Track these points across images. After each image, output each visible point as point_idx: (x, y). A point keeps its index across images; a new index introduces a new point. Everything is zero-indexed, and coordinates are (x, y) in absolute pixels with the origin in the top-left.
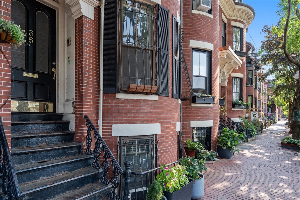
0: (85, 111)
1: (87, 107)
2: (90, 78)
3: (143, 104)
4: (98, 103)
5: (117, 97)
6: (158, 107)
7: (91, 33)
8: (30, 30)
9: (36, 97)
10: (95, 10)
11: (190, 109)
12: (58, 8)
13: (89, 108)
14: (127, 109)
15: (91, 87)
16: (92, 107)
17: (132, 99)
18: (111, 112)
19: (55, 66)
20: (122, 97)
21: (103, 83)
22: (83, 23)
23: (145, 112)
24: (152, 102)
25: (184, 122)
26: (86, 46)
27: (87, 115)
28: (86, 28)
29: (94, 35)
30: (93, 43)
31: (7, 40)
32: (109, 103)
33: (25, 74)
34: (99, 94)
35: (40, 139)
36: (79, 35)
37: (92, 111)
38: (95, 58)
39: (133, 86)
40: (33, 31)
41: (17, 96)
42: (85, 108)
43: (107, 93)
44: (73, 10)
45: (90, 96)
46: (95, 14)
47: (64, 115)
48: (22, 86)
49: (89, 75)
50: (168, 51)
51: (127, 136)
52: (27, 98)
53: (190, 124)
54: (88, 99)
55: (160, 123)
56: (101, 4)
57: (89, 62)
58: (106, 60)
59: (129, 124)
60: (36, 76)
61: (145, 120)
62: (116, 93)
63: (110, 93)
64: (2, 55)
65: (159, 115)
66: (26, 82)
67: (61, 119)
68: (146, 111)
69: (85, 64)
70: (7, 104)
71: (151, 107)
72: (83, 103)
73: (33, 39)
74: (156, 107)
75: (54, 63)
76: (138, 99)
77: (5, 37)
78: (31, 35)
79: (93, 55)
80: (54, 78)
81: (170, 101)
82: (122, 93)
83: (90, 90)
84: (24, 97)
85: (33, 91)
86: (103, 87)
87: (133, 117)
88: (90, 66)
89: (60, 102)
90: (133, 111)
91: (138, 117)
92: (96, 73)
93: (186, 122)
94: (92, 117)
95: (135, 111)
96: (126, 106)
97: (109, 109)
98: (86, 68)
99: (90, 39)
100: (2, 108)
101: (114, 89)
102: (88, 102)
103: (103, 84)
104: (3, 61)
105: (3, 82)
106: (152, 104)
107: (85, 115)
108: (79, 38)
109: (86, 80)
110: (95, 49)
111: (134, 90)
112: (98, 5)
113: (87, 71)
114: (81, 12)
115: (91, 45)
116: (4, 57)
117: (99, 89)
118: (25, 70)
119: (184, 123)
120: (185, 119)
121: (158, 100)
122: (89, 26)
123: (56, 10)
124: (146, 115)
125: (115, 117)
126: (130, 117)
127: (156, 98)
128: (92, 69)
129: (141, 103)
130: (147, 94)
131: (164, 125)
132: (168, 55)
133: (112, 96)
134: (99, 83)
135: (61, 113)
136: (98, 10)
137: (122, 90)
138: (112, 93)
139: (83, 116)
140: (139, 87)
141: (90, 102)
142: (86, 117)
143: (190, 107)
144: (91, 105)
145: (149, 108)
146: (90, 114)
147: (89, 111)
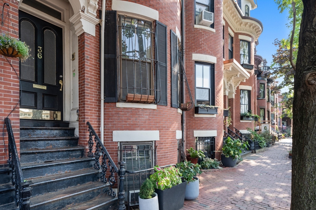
0: (88, 118)
1: (89, 115)
2: (92, 89)
3: (142, 113)
4: (99, 111)
5: (117, 106)
6: (156, 115)
7: (93, 48)
8: (39, 47)
9: (45, 106)
10: (96, 28)
11: (194, 119)
12: (64, 27)
13: (92, 116)
14: (126, 117)
15: (93, 97)
16: (94, 115)
17: (131, 108)
18: (111, 119)
19: (62, 79)
20: (122, 106)
21: (104, 93)
22: (84, 40)
23: (144, 119)
24: (150, 111)
25: (187, 131)
26: (87, 60)
27: (89, 121)
28: (88, 43)
29: (96, 50)
30: (94, 57)
31: (14, 55)
32: (110, 111)
33: (35, 86)
34: (100, 103)
35: (47, 142)
36: (81, 50)
37: (94, 119)
38: (96, 71)
39: (130, 95)
40: (41, 48)
41: (27, 105)
42: (87, 115)
43: (108, 103)
44: (76, 27)
45: (92, 105)
46: (96, 31)
47: (70, 122)
48: (32, 96)
49: (91, 85)
50: (166, 63)
51: (127, 142)
52: (36, 107)
53: (193, 133)
54: (90, 107)
55: (158, 130)
56: (101, 22)
57: (90, 74)
58: (107, 72)
59: (129, 130)
60: (45, 88)
61: (144, 127)
62: (116, 102)
63: (111, 102)
64: (12, 68)
65: (157, 122)
66: (36, 93)
67: (68, 126)
69: (87, 76)
70: (16, 110)
71: (150, 114)
72: (85, 111)
73: (41, 54)
75: (61, 76)
76: (137, 108)
77: (12, 52)
78: (40, 51)
79: (94, 67)
80: (61, 90)
81: (169, 110)
82: (122, 102)
83: (92, 99)
84: (34, 106)
85: (42, 100)
86: (104, 97)
87: (133, 124)
88: (92, 78)
89: (66, 111)
90: (132, 119)
91: (137, 124)
92: (97, 84)
93: (189, 131)
94: (93, 124)
95: (134, 119)
96: (125, 114)
97: (110, 117)
98: (88, 79)
99: (91, 53)
100: (12, 113)
101: (114, 98)
102: (90, 110)
103: (104, 95)
104: (12, 73)
105: (12, 91)
106: (150, 113)
107: (87, 121)
108: (81, 53)
109: (88, 90)
110: (96, 63)
111: (132, 99)
112: (99, 23)
113: (89, 83)
114: (83, 30)
115: (92, 59)
116: (13, 70)
117: (100, 98)
118: (35, 82)
119: (187, 133)
120: (188, 128)
121: (156, 109)
122: (90, 41)
123: (63, 28)
124: (145, 122)
125: (115, 124)
126: (129, 124)
127: (154, 107)
128: (94, 81)
129: (140, 112)
130: (144, 103)
131: (163, 132)
132: (166, 67)
133: (112, 105)
134: (100, 93)
135: (67, 121)
136: (99, 26)
137: (122, 99)
138: (112, 102)
139: (86, 123)
140: (137, 97)
141: (92, 110)
142: (88, 123)
143: (193, 118)
144: (93, 113)
145: (147, 116)
146: (92, 121)
147: (91, 118)
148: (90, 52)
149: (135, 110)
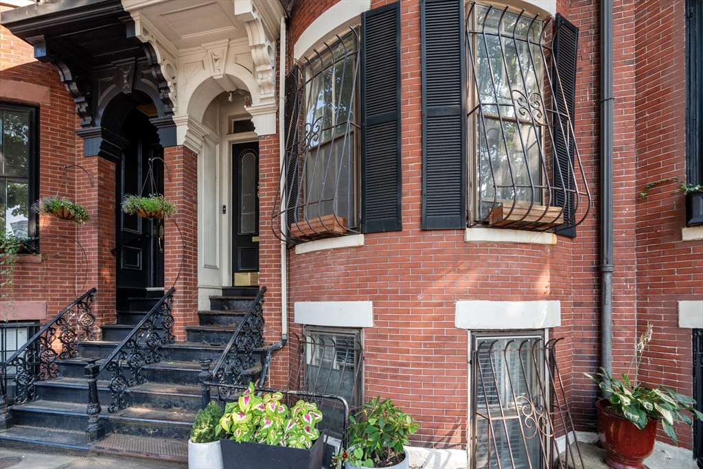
0: (264, 281)
1: (267, 275)
3: (331, 259)
5: (296, 252)
6: (363, 261)
7: (272, 156)
11: (678, 252)
13: (270, 276)
14: (309, 272)
18: (294, 280)
23: (335, 275)
24: (349, 253)
28: (264, 153)
30: (274, 170)
45: (271, 256)
50: (396, 110)
54: (268, 261)
55: (370, 300)
56: (279, 102)
59: (311, 301)
61: (335, 293)
62: (295, 246)
65: (368, 280)
68: (336, 273)
69: (262, 209)
71: (348, 261)
74: (360, 261)
76: (322, 251)
83: (271, 247)
87: (316, 288)
88: (269, 209)
90: (316, 277)
91: (324, 287)
95: (319, 274)
96: (308, 267)
97: (293, 274)
98: (264, 214)
102: (267, 266)
106: (349, 257)
115: (271, 175)
118: (254, 234)
121: (363, 244)
122: (268, 147)
124: (338, 282)
125: (297, 289)
126: (312, 288)
127: (358, 240)
129: (328, 258)
131: (388, 305)
132: (396, 120)
141: (271, 266)
143: (673, 245)
144: (272, 271)
145: (342, 267)
146: (271, 285)
147: (268, 280)
148: (268, 166)
149: (320, 255)
